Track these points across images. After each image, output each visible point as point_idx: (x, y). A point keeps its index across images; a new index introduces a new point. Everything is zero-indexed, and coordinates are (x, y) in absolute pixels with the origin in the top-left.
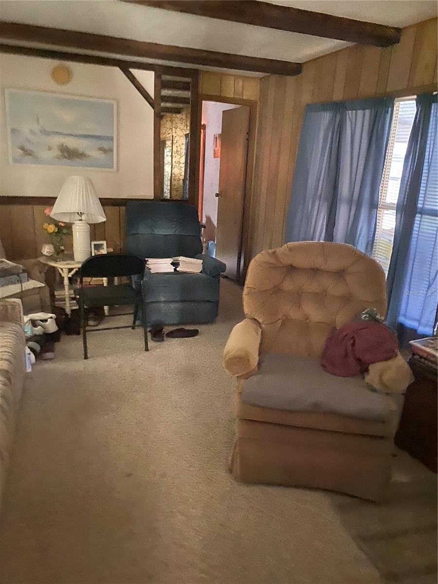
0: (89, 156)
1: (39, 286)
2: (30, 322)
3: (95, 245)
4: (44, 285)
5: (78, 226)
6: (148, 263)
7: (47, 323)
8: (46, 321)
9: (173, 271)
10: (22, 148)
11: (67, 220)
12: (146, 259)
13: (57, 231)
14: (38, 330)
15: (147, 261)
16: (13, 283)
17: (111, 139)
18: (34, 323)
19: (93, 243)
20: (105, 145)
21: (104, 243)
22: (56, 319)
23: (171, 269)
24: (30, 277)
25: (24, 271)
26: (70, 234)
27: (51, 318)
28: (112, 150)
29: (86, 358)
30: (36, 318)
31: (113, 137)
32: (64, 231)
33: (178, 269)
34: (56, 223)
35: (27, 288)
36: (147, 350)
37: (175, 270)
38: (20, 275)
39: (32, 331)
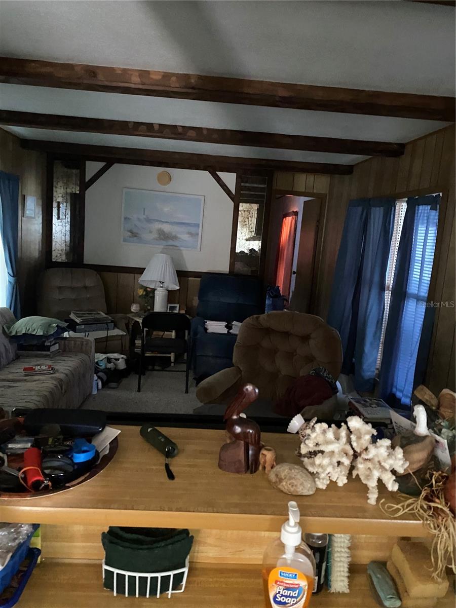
0: (180, 238)
1: (121, 334)
2: (106, 359)
3: (170, 307)
4: (125, 334)
5: (160, 291)
6: (206, 324)
7: (119, 362)
8: (118, 360)
9: (226, 332)
10: (131, 231)
11: (152, 286)
12: (205, 321)
13: (144, 294)
14: (110, 366)
15: (206, 322)
16: (101, 330)
17: (198, 225)
18: (109, 360)
19: (169, 305)
20: (193, 230)
21: (178, 306)
22: (126, 360)
23: (225, 331)
24: (116, 326)
25: (112, 322)
26: (153, 297)
27: (123, 358)
28: (198, 234)
29: (139, 390)
30: (112, 357)
31: (199, 224)
32: (150, 294)
33: (230, 331)
34: (145, 289)
35: (111, 335)
36: (187, 392)
37: (228, 331)
38: (109, 324)
39: (106, 366)
